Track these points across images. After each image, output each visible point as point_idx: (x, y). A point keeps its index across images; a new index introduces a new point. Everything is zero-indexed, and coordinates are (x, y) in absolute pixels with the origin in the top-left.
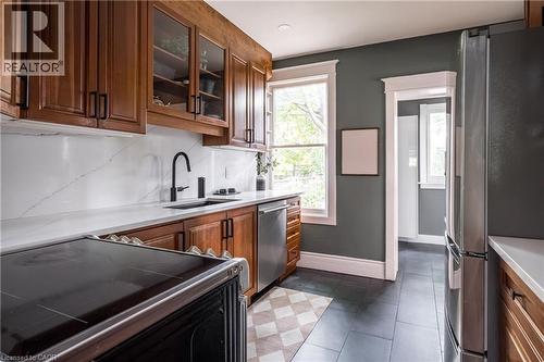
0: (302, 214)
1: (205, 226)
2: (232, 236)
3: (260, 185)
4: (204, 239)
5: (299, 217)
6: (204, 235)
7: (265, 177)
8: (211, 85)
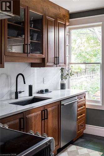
0: (87, 103)
1: (33, 114)
2: (47, 118)
3: (63, 86)
4: (33, 121)
5: (85, 105)
6: (33, 119)
7: (65, 82)
8: (36, 35)
